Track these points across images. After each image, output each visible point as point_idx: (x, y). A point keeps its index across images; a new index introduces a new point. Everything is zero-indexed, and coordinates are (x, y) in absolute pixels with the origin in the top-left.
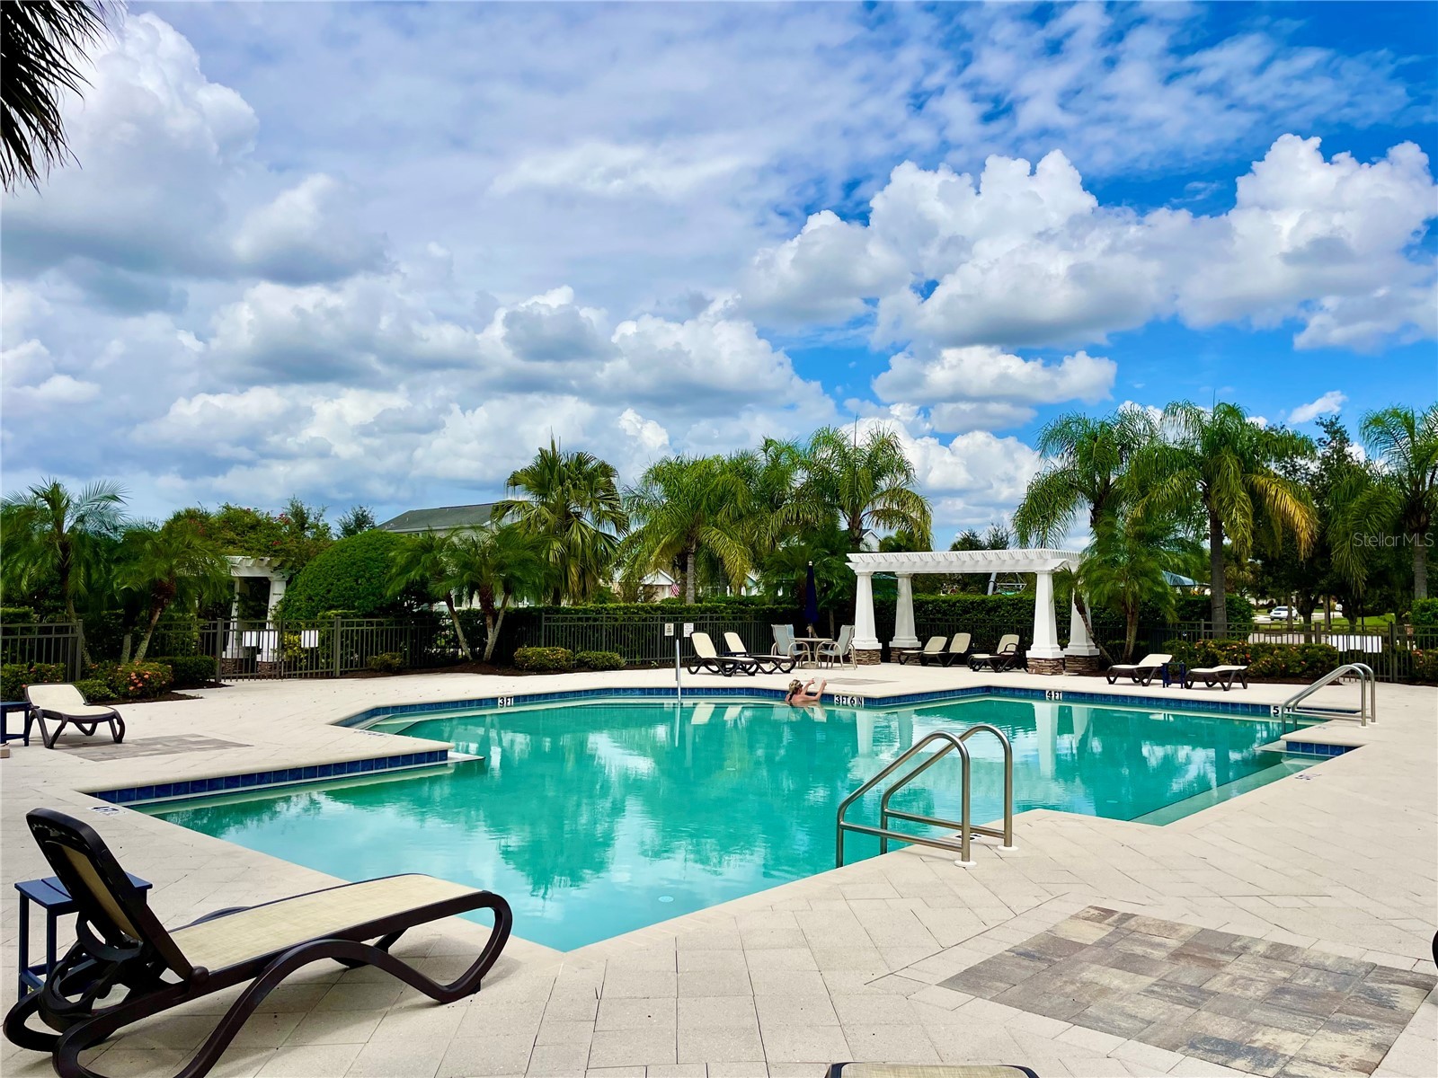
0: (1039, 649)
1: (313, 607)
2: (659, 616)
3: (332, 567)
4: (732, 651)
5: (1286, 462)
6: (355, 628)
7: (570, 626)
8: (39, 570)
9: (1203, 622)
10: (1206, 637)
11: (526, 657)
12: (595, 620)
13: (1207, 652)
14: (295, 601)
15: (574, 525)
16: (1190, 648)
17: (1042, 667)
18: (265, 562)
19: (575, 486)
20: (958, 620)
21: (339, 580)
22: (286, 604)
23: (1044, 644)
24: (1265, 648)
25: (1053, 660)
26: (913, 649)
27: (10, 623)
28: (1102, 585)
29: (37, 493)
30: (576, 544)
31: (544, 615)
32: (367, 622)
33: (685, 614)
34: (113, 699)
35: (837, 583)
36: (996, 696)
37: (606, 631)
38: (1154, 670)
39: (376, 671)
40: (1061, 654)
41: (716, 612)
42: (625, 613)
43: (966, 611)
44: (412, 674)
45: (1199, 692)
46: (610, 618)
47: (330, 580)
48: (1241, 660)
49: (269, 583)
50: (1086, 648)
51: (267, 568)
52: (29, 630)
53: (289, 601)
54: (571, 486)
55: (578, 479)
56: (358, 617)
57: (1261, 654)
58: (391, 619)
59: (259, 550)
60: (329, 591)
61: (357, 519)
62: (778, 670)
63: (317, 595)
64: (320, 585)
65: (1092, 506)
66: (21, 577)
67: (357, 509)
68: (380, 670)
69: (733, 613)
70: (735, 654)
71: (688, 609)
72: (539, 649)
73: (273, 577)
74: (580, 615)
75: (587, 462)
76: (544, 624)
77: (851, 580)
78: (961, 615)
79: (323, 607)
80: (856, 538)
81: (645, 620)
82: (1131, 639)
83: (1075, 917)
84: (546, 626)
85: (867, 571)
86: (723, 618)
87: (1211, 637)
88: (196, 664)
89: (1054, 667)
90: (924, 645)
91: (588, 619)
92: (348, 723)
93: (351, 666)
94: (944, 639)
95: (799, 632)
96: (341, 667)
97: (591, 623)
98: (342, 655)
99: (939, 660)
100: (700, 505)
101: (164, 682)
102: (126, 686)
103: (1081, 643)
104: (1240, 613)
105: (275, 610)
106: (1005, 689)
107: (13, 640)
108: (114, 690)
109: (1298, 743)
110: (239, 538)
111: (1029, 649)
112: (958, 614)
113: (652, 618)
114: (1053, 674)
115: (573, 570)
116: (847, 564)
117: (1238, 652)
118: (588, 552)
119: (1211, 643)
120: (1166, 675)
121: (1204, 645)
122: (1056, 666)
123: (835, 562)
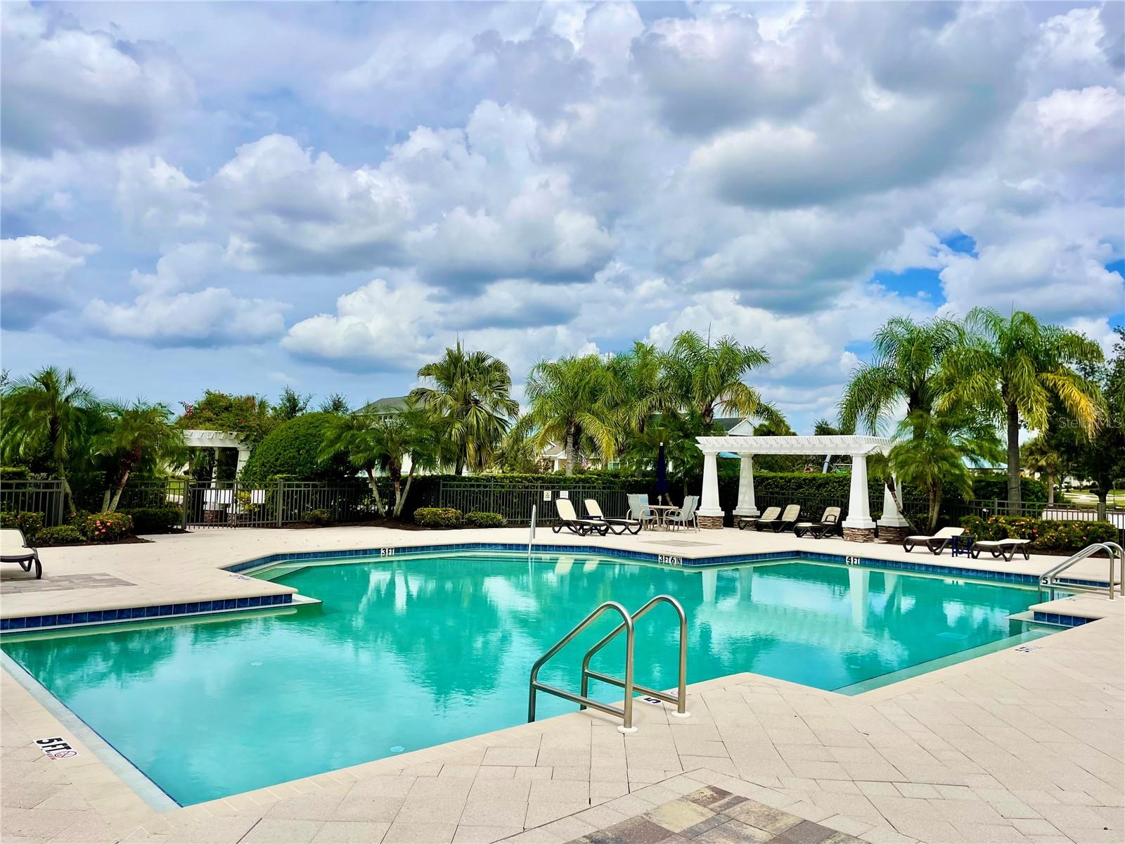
0: (854, 520)
1: (264, 472)
2: (539, 485)
3: (281, 440)
4: (591, 514)
5: (1085, 365)
6: (295, 489)
7: (464, 491)
8: (33, 438)
9: (996, 501)
10: (999, 514)
11: (422, 515)
12: (485, 486)
13: (998, 527)
14: (253, 467)
15: (472, 411)
16: (984, 522)
17: (854, 535)
18: (234, 436)
19: (472, 379)
20: (793, 493)
21: (285, 451)
22: (247, 470)
23: (858, 516)
24: (1051, 525)
25: (865, 529)
26: (752, 517)
27: (8, 480)
28: (907, 467)
29: (35, 378)
30: (472, 426)
31: (442, 482)
32: (305, 485)
33: (562, 484)
34: (82, 541)
35: (687, 460)
36: (804, 559)
37: (494, 496)
38: (946, 541)
39: (309, 523)
40: (873, 525)
41: (589, 483)
42: (511, 482)
43: (800, 486)
44: (338, 526)
45: (985, 562)
46: (497, 485)
47: (278, 450)
48: (1029, 534)
49: (237, 452)
50: (897, 521)
51: (236, 440)
52: (24, 485)
53: (249, 466)
54: (469, 379)
55: (475, 373)
56: (299, 480)
57: (1047, 530)
58: (325, 482)
59: (229, 426)
60: (277, 460)
61: (335, 404)
62: (627, 531)
63: (269, 462)
64: (271, 454)
65: (908, 400)
66: (19, 445)
67: (335, 396)
68: (312, 523)
69: (603, 483)
70: (592, 518)
71: (565, 480)
72: (434, 509)
73: (241, 447)
74: (472, 483)
75: (484, 360)
76: (441, 489)
77: (700, 459)
78: (795, 490)
79: (273, 471)
80: (708, 424)
81: (527, 488)
82: (934, 514)
83: (685, 798)
84: (443, 490)
85: (713, 452)
86: (594, 488)
87: (1003, 514)
88: (164, 514)
89: (865, 536)
90: (762, 514)
91: (479, 486)
92: (236, 569)
93: (291, 519)
94: (779, 510)
95: (652, 501)
96: (283, 519)
97: (482, 489)
98: (283, 510)
99: (771, 526)
100: (577, 396)
101: (124, 529)
102: (93, 532)
103: (892, 515)
104: (1033, 493)
105: (241, 473)
106: (812, 554)
107: (9, 493)
108: (84, 534)
109: (1044, 614)
110: (215, 416)
111: (845, 520)
112: (793, 489)
113: (534, 486)
114: (865, 541)
115: (470, 446)
116: (696, 445)
117: (1026, 527)
118: (482, 431)
119: (1002, 519)
120: (957, 545)
121: (996, 521)
122: (868, 535)
123: (687, 443)
